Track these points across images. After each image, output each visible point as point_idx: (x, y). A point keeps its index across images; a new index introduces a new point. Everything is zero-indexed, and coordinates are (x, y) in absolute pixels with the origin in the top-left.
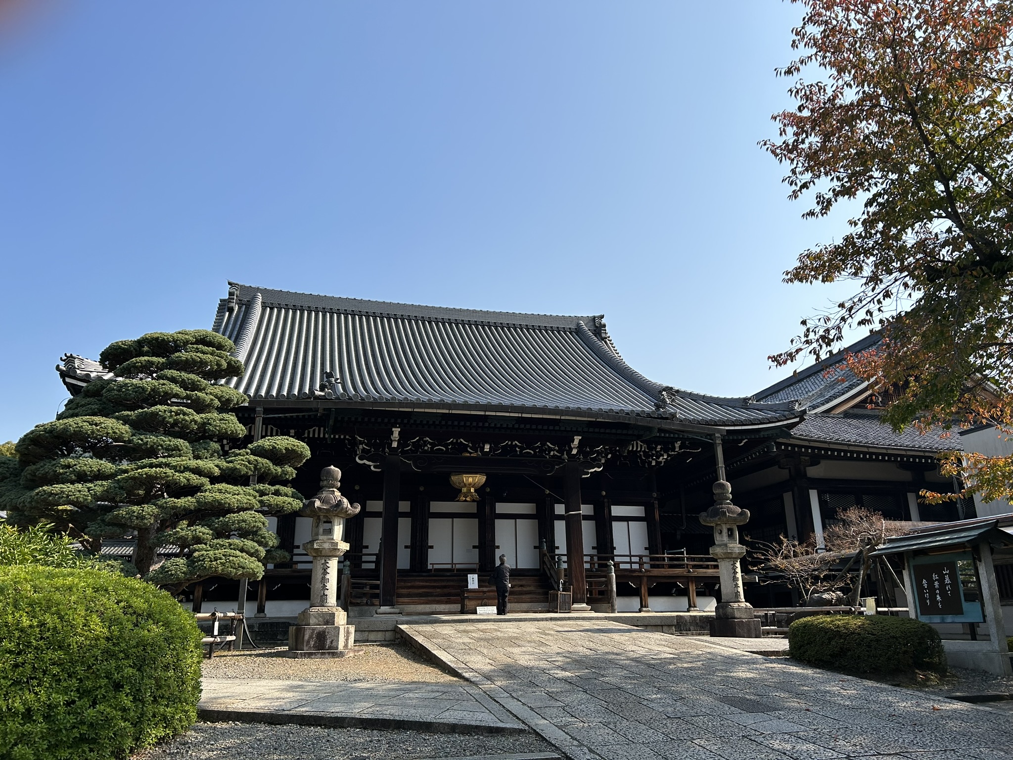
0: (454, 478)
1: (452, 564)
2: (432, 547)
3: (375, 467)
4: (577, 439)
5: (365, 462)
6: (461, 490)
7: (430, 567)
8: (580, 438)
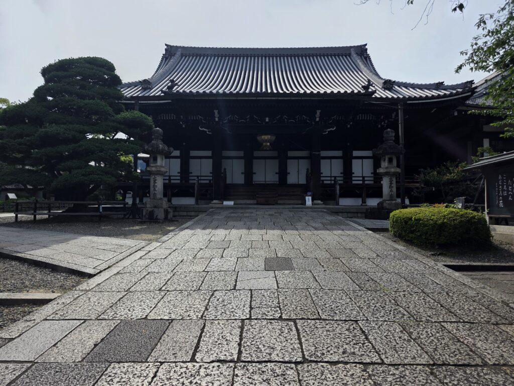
0: (258, 138)
1: (265, 181)
2: (255, 173)
3: (209, 132)
4: (318, 112)
5: (203, 129)
6: (262, 144)
7: (254, 183)
8: (320, 111)
